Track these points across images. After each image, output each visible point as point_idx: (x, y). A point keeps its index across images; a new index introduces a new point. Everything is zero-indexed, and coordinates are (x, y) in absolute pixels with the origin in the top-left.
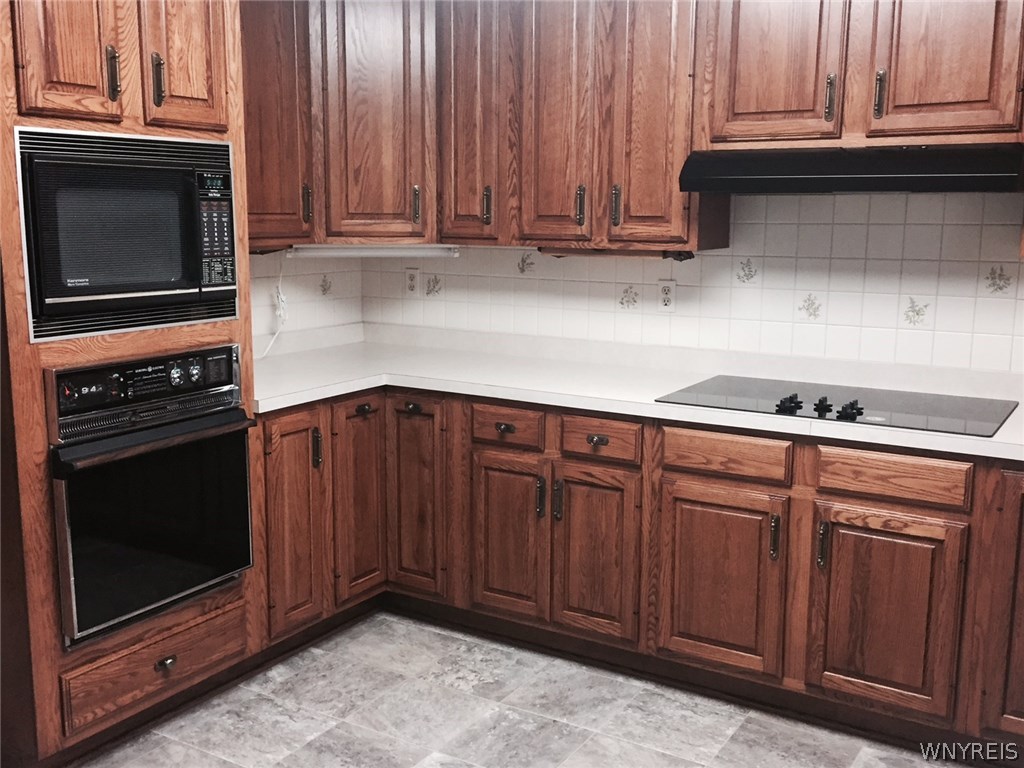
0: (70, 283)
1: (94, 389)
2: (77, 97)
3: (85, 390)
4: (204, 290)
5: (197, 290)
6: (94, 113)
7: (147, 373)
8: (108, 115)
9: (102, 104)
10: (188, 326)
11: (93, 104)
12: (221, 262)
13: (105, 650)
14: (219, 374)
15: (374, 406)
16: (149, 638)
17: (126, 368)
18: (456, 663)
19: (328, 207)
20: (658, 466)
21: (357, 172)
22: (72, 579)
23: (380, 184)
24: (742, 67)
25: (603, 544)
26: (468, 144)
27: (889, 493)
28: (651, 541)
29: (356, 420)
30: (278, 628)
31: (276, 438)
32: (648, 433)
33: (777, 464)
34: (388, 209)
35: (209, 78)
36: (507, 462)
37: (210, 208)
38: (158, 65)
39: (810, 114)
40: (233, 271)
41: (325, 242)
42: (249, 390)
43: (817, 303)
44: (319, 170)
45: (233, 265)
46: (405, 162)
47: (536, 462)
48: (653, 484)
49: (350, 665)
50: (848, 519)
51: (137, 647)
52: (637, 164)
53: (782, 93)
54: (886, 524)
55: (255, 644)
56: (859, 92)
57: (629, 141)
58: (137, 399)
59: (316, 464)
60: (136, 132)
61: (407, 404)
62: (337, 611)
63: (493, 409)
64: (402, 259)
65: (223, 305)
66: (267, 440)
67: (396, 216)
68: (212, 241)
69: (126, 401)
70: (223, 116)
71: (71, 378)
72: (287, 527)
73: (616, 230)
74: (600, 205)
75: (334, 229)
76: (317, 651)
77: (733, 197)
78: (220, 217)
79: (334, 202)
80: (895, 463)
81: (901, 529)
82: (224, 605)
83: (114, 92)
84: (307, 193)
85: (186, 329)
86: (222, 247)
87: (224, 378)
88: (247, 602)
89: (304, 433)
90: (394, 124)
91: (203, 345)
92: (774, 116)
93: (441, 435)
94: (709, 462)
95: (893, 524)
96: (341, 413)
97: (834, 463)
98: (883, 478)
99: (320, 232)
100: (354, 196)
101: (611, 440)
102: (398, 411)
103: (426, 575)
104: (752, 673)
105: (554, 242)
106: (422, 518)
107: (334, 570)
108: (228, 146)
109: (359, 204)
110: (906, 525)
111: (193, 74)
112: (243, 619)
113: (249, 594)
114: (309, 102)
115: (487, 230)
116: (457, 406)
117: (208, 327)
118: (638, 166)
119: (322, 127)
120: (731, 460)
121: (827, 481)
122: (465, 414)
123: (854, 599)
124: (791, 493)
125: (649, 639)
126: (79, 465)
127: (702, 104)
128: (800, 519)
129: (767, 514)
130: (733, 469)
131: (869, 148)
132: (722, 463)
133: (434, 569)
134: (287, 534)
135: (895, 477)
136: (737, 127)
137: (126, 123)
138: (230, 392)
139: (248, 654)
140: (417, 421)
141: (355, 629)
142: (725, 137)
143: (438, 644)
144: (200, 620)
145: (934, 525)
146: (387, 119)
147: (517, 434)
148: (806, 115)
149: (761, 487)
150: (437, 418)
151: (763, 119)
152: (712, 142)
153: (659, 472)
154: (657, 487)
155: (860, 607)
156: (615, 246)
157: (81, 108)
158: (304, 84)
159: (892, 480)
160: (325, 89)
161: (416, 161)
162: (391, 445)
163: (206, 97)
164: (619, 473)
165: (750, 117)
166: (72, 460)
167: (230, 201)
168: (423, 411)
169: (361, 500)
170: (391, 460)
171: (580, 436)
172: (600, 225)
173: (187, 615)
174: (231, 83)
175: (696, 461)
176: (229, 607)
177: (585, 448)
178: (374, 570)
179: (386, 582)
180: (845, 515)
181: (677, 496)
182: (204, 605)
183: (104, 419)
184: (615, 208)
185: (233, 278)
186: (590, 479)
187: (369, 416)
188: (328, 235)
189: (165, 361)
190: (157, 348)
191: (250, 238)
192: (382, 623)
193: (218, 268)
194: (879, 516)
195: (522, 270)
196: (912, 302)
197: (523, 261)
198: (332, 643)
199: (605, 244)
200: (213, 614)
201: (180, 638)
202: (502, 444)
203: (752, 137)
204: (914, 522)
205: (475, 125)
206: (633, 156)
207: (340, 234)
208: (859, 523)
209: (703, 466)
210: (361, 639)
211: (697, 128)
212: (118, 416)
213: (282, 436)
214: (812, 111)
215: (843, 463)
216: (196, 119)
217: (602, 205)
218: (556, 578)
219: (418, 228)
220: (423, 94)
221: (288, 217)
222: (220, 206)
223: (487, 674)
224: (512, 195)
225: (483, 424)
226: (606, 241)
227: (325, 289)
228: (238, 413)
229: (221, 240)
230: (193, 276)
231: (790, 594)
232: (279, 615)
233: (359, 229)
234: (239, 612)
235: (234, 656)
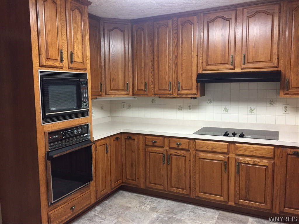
0: (52, 109)
1: (56, 136)
2: (53, 62)
3: (54, 137)
4: (82, 110)
5: (80, 110)
6: (57, 66)
7: (69, 132)
8: (60, 67)
9: (59, 64)
10: (78, 119)
11: (57, 64)
12: (85, 103)
13: (58, 205)
14: (85, 131)
15: (119, 137)
16: (69, 201)
17: (64, 130)
18: (143, 203)
19: (106, 88)
20: (194, 150)
21: (113, 79)
22: (52, 187)
23: (118, 82)
24: (210, 53)
25: (181, 170)
26: (140, 72)
27: (254, 155)
28: (193, 169)
29: (115, 141)
30: (98, 196)
31: (98, 147)
32: (192, 142)
33: (225, 148)
34: (121, 88)
35: (83, 57)
36: (155, 150)
37: (83, 89)
38: (72, 54)
39: (227, 64)
40: (88, 105)
41: (105, 97)
42: (91, 135)
43: (228, 109)
44: (103, 79)
45: (88, 103)
46: (125, 77)
47: (162, 150)
48: (193, 155)
49: (116, 205)
50: (244, 162)
51: (66, 204)
52: (184, 76)
53: (220, 59)
54: (254, 162)
55: (93, 201)
56: (239, 59)
57: (182, 71)
58: (66, 138)
59: (107, 153)
60: (66, 71)
61: (128, 137)
62: (112, 191)
63: (150, 137)
64: (121, 100)
65: (85, 114)
66: (96, 147)
67: (122, 90)
68: (83, 97)
69: (64, 139)
70: (86, 66)
71: (51, 133)
72: (100, 170)
73: (179, 92)
74: (174, 86)
75: (107, 93)
76: (106, 202)
77: (206, 84)
78: (85, 91)
79: (107, 86)
80: (255, 147)
81: (257, 163)
82: (86, 191)
83: (62, 61)
84: (101, 84)
85: (77, 120)
86: (86, 99)
87: (86, 132)
88: (91, 190)
89: (104, 145)
90: (122, 67)
91: (81, 124)
92: (218, 65)
93: (137, 144)
94: (208, 149)
95: (255, 162)
96: (112, 139)
97: (240, 148)
98: (252, 151)
99: (104, 94)
100: (112, 85)
101: (182, 144)
102: (125, 138)
103: (133, 180)
104: (221, 201)
105: (163, 95)
106: (132, 166)
107: (111, 180)
108: (87, 74)
109: (113, 87)
110: (259, 162)
111: (79, 56)
112: (90, 195)
113: (91, 188)
114: (101, 63)
115: (146, 93)
116: (141, 137)
117: (82, 119)
118: (184, 77)
119: (104, 68)
120: (213, 148)
121: (238, 152)
122: (143, 139)
123: (246, 181)
124: (229, 156)
125: (193, 194)
126: (55, 156)
127: (200, 62)
128: (231, 162)
129: (223, 161)
130: (214, 150)
131: (242, 72)
132: (211, 149)
133: (136, 178)
134: (100, 172)
135: (255, 151)
136: (209, 67)
137: (64, 68)
138: (87, 136)
139: (91, 204)
140: (130, 141)
141: (115, 195)
142: (206, 70)
143: (137, 198)
144: (80, 196)
145: (266, 162)
146: (120, 66)
147: (157, 143)
148: (226, 64)
149: (221, 154)
150: (136, 140)
151: (215, 65)
152: (203, 71)
153: (195, 151)
154: (194, 155)
155: (248, 183)
156: (179, 96)
157: (54, 65)
158: (100, 58)
159: (255, 152)
160: (105, 59)
161: (127, 76)
162: (124, 147)
163: (82, 62)
164: (184, 152)
165: (213, 65)
166: (52, 155)
167: (88, 87)
168: (132, 138)
169: (117, 162)
170: (124, 151)
171: (174, 143)
172: (175, 91)
173: (77, 194)
174: (87, 58)
175: (204, 148)
176: (87, 192)
177: (175, 146)
178: (119, 180)
179: (123, 182)
180: (243, 161)
181: (200, 157)
182: (81, 191)
183: (58, 144)
184: (179, 87)
185: (88, 106)
186: (177, 154)
187: (118, 140)
188: (106, 95)
189: (73, 128)
190: (71, 125)
191: (92, 96)
192: (122, 193)
193: (85, 104)
194: (252, 161)
195: (152, 102)
196: (251, 108)
197: (153, 100)
198: (110, 200)
199: (176, 96)
200: (84, 194)
201: (76, 201)
202: (153, 146)
203: (213, 70)
204: (261, 162)
205: (142, 67)
206: (183, 74)
207: (109, 95)
208: (247, 162)
209: (206, 150)
210: (117, 198)
211: (199, 68)
212: (62, 143)
213: (99, 146)
214: (227, 63)
215: (242, 148)
216: (80, 67)
217: (175, 86)
218: (169, 179)
219: (128, 93)
220: (129, 60)
221: (97, 91)
222: (85, 89)
223: (152, 205)
224: (152, 84)
225: (148, 141)
226: (176, 95)
227: (102, 108)
228: (89, 141)
229: (86, 97)
230: (79, 106)
231: (230, 181)
232: (98, 193)
233: (114, 93)
234: (90, 193)
235: (88, 205)
